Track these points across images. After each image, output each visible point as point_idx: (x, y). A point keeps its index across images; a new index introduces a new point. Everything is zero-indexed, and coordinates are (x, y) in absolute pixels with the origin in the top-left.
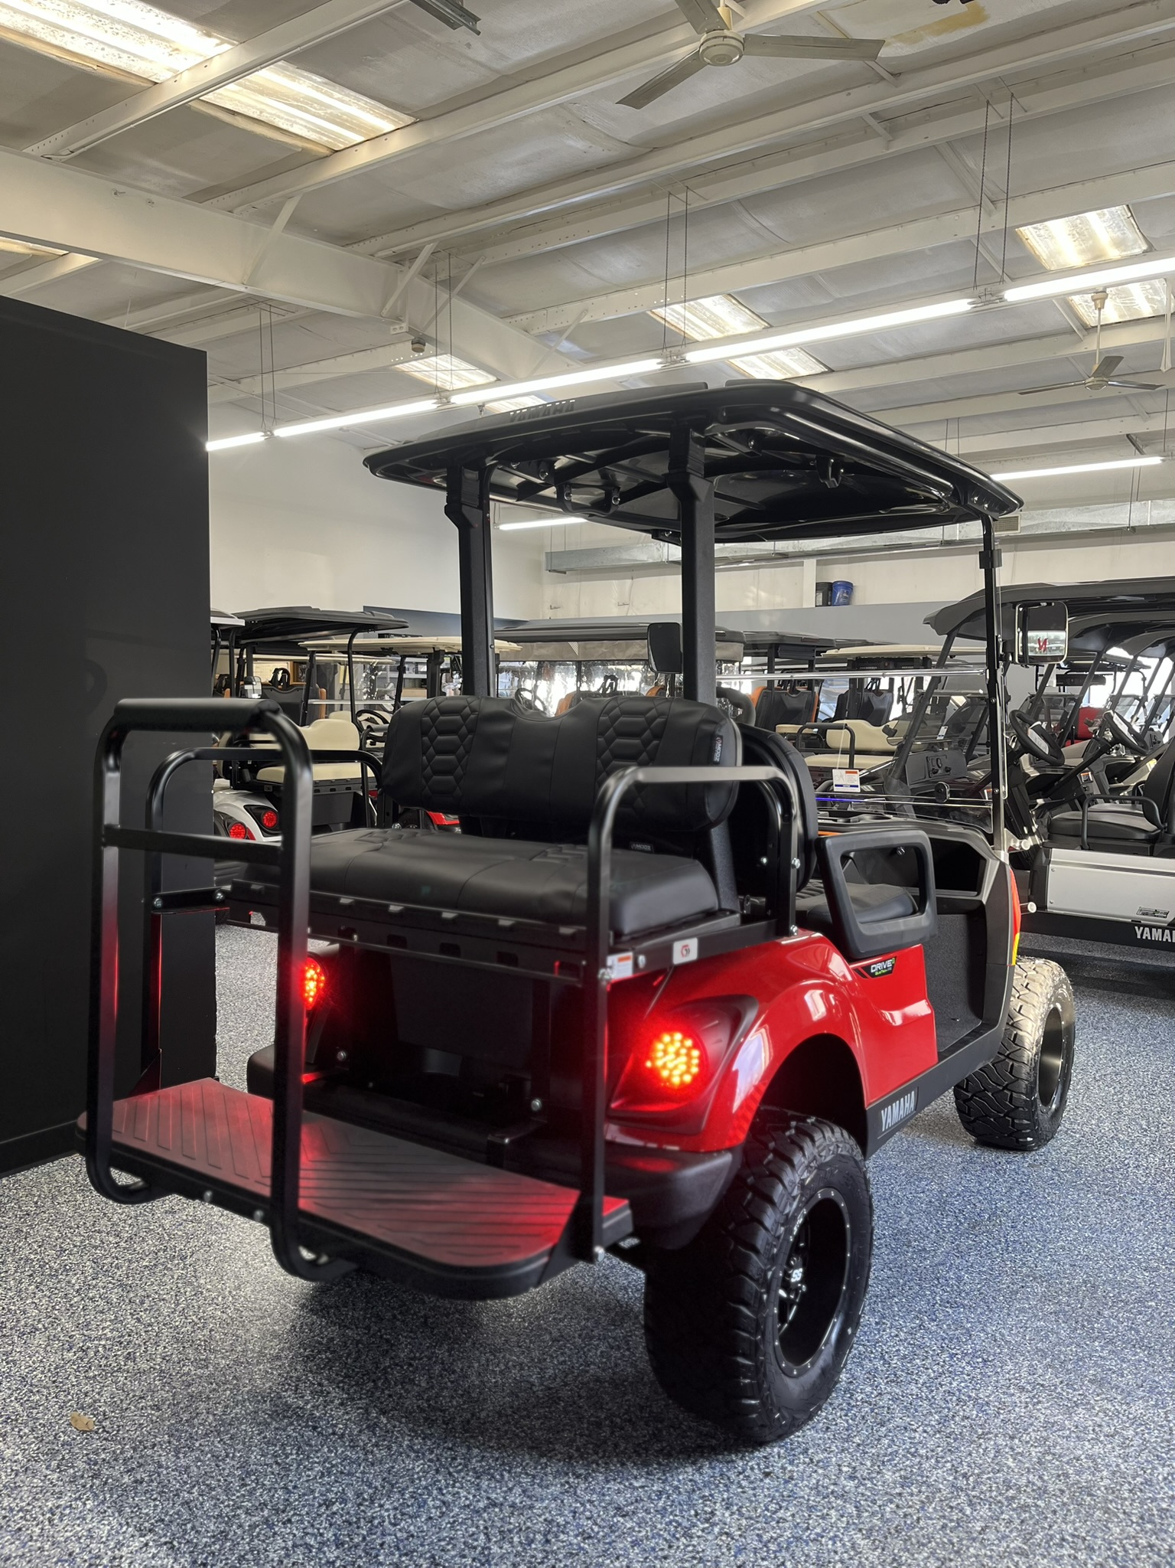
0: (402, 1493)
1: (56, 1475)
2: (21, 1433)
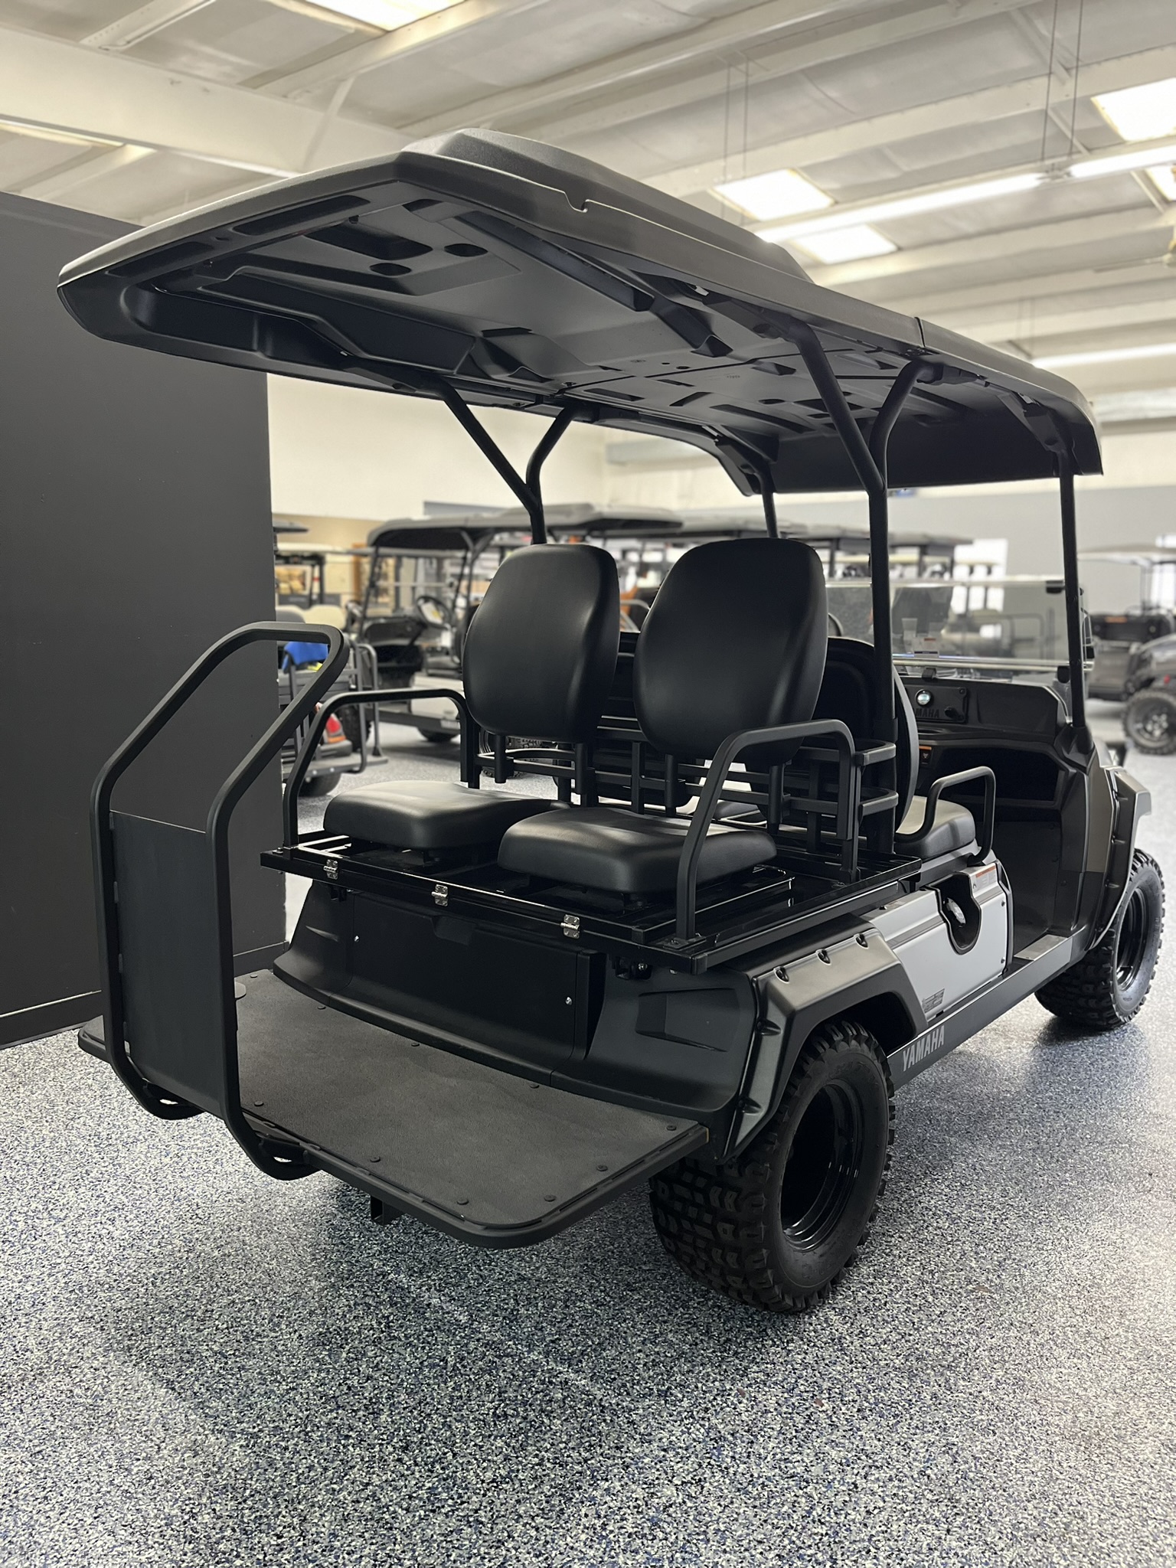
0: (446, 1267)
1: (158, 1250)
2: (128, 1219)
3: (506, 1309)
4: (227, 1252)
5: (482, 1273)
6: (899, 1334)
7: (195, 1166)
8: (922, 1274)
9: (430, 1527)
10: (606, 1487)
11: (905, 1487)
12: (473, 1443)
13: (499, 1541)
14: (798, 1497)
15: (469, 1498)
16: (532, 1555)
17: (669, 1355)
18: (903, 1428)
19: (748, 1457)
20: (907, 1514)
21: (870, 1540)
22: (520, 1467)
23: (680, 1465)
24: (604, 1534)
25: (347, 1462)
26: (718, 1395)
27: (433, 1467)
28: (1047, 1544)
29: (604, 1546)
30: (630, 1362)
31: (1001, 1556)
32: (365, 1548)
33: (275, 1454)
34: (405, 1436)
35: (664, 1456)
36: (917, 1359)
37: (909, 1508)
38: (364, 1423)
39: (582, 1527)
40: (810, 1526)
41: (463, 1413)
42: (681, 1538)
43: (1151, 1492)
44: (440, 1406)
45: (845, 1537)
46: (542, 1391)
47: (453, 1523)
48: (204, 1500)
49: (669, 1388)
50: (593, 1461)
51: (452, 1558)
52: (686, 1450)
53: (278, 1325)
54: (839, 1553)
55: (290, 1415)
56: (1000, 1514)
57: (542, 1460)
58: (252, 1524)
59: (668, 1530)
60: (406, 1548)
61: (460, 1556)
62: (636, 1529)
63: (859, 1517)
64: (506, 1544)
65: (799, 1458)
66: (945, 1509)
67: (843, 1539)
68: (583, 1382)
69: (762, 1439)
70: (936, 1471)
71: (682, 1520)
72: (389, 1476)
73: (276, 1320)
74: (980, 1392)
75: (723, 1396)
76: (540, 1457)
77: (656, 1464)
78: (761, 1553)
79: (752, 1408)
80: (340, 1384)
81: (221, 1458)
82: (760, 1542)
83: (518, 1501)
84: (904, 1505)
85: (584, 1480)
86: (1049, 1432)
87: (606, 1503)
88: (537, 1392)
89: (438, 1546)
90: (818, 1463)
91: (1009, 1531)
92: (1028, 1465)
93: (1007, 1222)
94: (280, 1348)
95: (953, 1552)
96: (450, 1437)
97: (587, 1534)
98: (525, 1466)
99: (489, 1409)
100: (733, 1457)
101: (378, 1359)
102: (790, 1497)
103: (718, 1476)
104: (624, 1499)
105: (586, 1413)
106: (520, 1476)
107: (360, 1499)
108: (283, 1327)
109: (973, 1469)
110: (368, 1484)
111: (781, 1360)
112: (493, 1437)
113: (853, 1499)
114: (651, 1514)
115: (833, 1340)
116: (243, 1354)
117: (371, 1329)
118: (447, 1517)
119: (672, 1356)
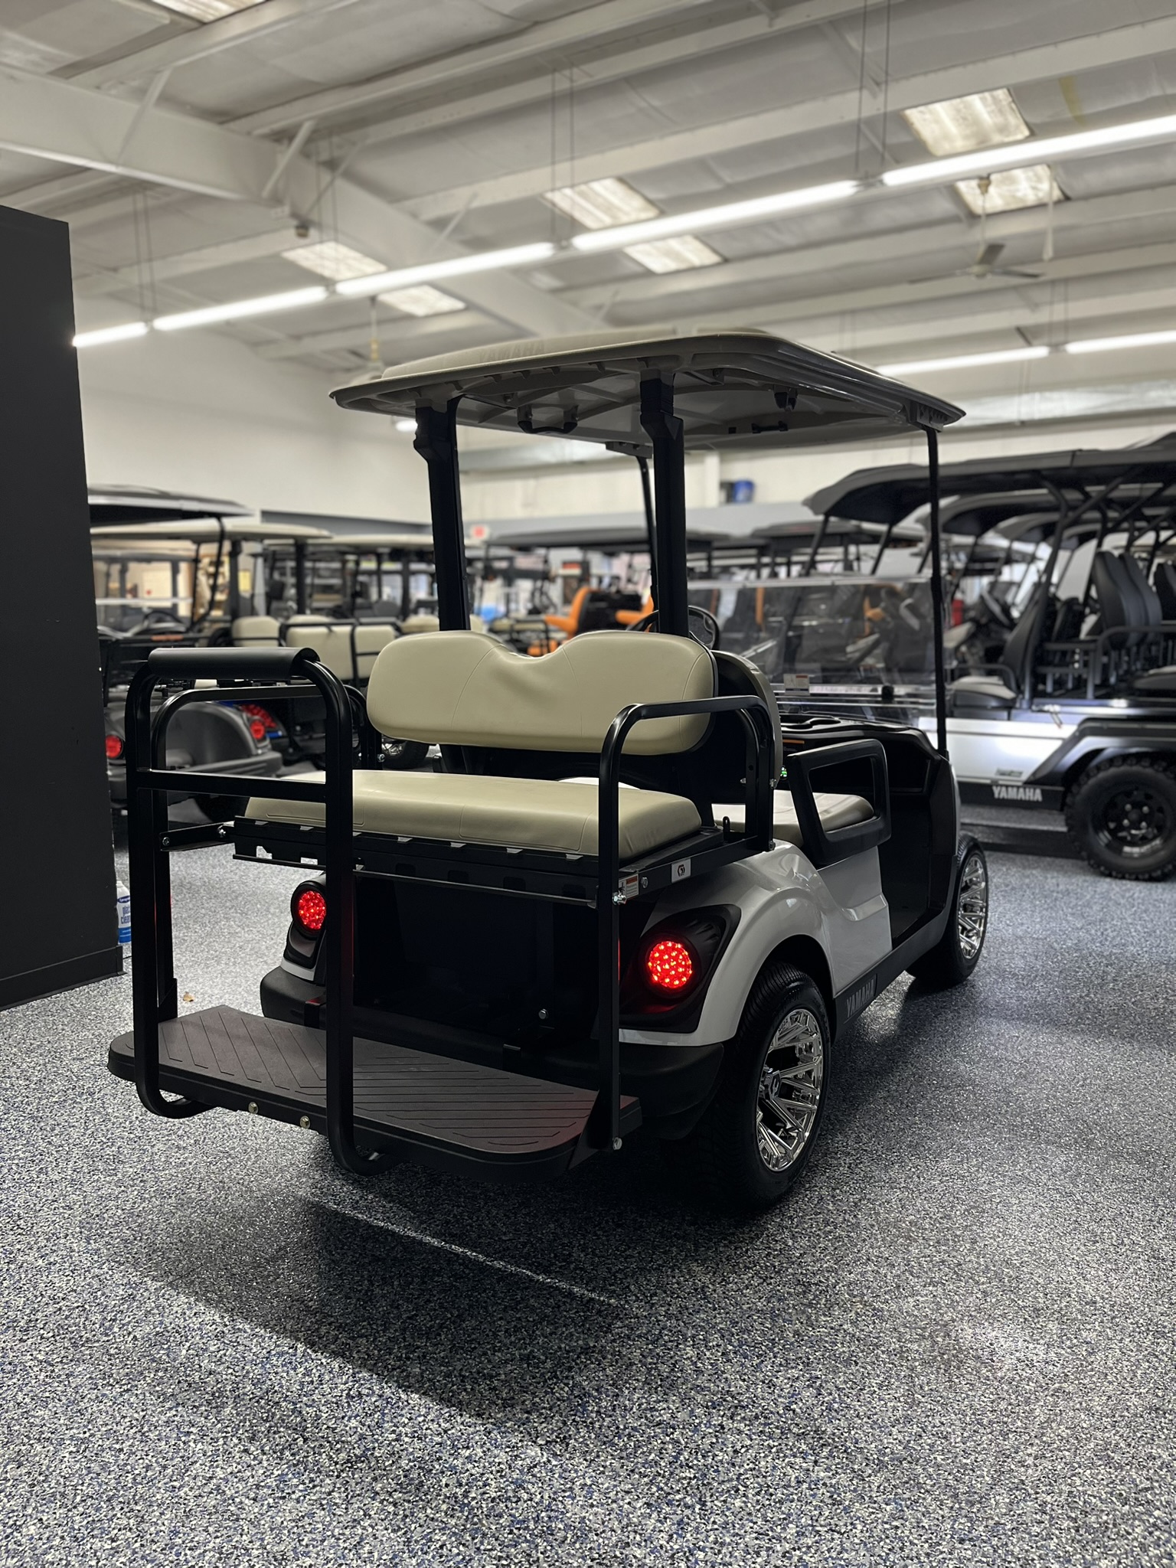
3: (360, 1291)
4: (52, 1260)
5: (333, 1258)
6: (761, 1278)
7: (17, 1176)
8: (782, 1220)
9: (280, 1514)
10: (467, 1454)
11: (772, 1423)
12: (325, 1426)
13: (355, 1520)
14: (665, 1443)
15: (321, 1481)
16: (390, 1531)
17: (531, 1319)
18: (767, 1367)
19: (614, 1410)
20: (774, 1450)
21: (738, 1479)
22: (376, 1445)
23: (544, 1425)
24: (466, 1501)
25: (189, 1458)
26: (581, 1353)
27: (282, 1454)
28: (913, 1466)
29: (466, 1513)
30: (490, 1330)
31: (869, 1481)
32: (209, 1542)
33: (108, 1457)
34: (251, 1425)
35: (527, 1418)
36: (779, 1300)
37: (776, 1444)
38: (206, 1418)
39: (442, 1497)
40: (677, 1471)
41: (314, 1397)
42: (546, 1496)
43: (1010, 1407)
44: (289, 1394)
45: (713, 1478)
46: (399, 1368)
47: (304, 1507)
48: (29, 1511)
49: (533, 1351)
50: (453, 1431)
51: (304, 1543)
52: (550, 1409)
53: (111, 1328)
54: (708, 1495)
55: (124, 1417)
56: (866, 1441)
57: (400, 1435)
58: (83, 1530)
59: (533, 1490)
60: (253, 1538)
61: (313, 1539)
62: (499, 1494)
63: (726, 1457)
64: (362, 1523)
65: (665, 1406)
66: (811, 1441)
67: (711, 1481)
68: (442, 1354)
69: (627, 1391)
70: (801, 1404)
71: (547, 1479)
72: (234, 1468)
73: (107, 1324)
74: (841, 1325)
75: (587, 1354)
76: (397, 1432)
77: (519, 1427)
78: (629, 1503)
79: (617, 1362)
80: (179, 1382)
81: (48, 1467)
82: (627, 1492)
83: (375, 1479)
84: (771, 1441)
85: (444, 1451)
86: (910, 1358)
87: (468, 1470)
88: (394, 1369)
89: (289, 1532)
90: (684, 1409)
91: (875, 1456)
92: (890, 1392)
93: (861, 1165)
94: (112, 1351)
95: (821, 1482)
96: (300, 1423)
97: (448, 1503)
98: (381, 1443)
99: (342, 1391)
100: (598, 1412)
101: (222, 1352)
102: (657, 1444)
103: (583, 1432)
104: (487, 1464)
105: (446, 1385)
106: (376, 1454)
107: (203, 1494)
108: (116, 1329)
109: (837, 1400)
110: (211, 1478)
111: (644, 1313)
112: (346, 1418)
113: (720, 1440)
114: (515, 1476)
115: (696, 1290)
116: (71, 1361)
117: (213, 1323)
118: (298, 1502)
119: (534, 1320)
